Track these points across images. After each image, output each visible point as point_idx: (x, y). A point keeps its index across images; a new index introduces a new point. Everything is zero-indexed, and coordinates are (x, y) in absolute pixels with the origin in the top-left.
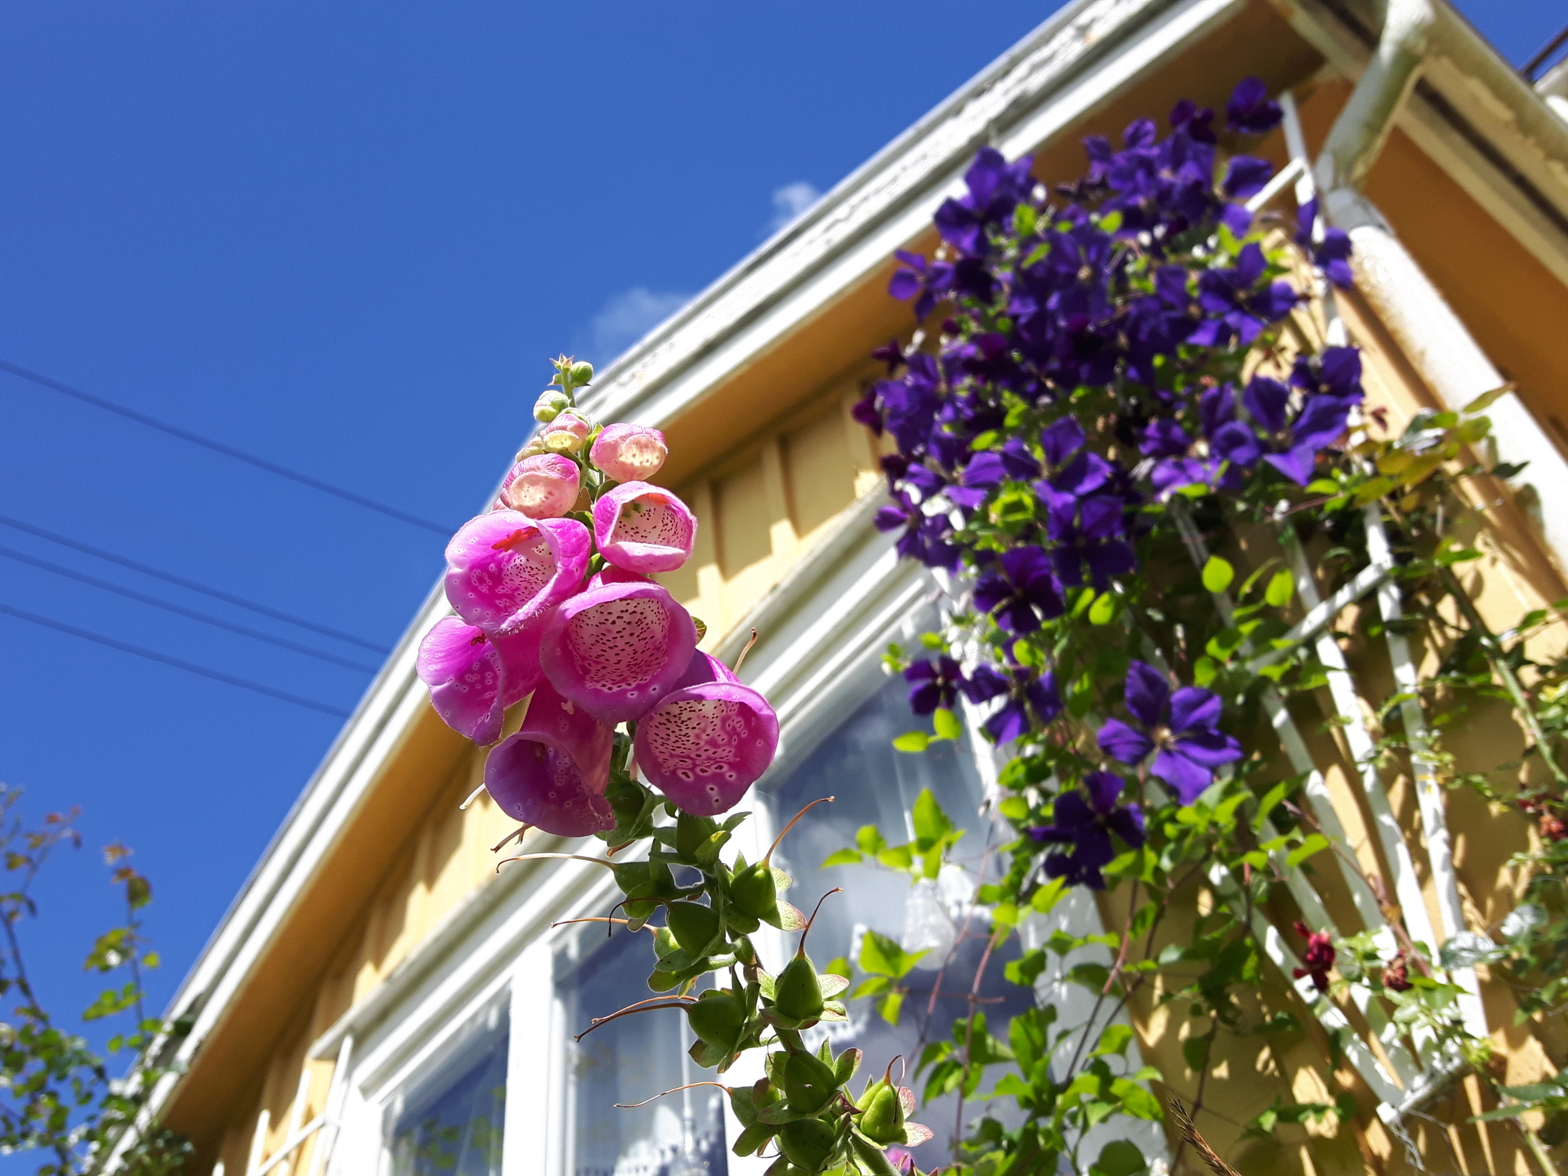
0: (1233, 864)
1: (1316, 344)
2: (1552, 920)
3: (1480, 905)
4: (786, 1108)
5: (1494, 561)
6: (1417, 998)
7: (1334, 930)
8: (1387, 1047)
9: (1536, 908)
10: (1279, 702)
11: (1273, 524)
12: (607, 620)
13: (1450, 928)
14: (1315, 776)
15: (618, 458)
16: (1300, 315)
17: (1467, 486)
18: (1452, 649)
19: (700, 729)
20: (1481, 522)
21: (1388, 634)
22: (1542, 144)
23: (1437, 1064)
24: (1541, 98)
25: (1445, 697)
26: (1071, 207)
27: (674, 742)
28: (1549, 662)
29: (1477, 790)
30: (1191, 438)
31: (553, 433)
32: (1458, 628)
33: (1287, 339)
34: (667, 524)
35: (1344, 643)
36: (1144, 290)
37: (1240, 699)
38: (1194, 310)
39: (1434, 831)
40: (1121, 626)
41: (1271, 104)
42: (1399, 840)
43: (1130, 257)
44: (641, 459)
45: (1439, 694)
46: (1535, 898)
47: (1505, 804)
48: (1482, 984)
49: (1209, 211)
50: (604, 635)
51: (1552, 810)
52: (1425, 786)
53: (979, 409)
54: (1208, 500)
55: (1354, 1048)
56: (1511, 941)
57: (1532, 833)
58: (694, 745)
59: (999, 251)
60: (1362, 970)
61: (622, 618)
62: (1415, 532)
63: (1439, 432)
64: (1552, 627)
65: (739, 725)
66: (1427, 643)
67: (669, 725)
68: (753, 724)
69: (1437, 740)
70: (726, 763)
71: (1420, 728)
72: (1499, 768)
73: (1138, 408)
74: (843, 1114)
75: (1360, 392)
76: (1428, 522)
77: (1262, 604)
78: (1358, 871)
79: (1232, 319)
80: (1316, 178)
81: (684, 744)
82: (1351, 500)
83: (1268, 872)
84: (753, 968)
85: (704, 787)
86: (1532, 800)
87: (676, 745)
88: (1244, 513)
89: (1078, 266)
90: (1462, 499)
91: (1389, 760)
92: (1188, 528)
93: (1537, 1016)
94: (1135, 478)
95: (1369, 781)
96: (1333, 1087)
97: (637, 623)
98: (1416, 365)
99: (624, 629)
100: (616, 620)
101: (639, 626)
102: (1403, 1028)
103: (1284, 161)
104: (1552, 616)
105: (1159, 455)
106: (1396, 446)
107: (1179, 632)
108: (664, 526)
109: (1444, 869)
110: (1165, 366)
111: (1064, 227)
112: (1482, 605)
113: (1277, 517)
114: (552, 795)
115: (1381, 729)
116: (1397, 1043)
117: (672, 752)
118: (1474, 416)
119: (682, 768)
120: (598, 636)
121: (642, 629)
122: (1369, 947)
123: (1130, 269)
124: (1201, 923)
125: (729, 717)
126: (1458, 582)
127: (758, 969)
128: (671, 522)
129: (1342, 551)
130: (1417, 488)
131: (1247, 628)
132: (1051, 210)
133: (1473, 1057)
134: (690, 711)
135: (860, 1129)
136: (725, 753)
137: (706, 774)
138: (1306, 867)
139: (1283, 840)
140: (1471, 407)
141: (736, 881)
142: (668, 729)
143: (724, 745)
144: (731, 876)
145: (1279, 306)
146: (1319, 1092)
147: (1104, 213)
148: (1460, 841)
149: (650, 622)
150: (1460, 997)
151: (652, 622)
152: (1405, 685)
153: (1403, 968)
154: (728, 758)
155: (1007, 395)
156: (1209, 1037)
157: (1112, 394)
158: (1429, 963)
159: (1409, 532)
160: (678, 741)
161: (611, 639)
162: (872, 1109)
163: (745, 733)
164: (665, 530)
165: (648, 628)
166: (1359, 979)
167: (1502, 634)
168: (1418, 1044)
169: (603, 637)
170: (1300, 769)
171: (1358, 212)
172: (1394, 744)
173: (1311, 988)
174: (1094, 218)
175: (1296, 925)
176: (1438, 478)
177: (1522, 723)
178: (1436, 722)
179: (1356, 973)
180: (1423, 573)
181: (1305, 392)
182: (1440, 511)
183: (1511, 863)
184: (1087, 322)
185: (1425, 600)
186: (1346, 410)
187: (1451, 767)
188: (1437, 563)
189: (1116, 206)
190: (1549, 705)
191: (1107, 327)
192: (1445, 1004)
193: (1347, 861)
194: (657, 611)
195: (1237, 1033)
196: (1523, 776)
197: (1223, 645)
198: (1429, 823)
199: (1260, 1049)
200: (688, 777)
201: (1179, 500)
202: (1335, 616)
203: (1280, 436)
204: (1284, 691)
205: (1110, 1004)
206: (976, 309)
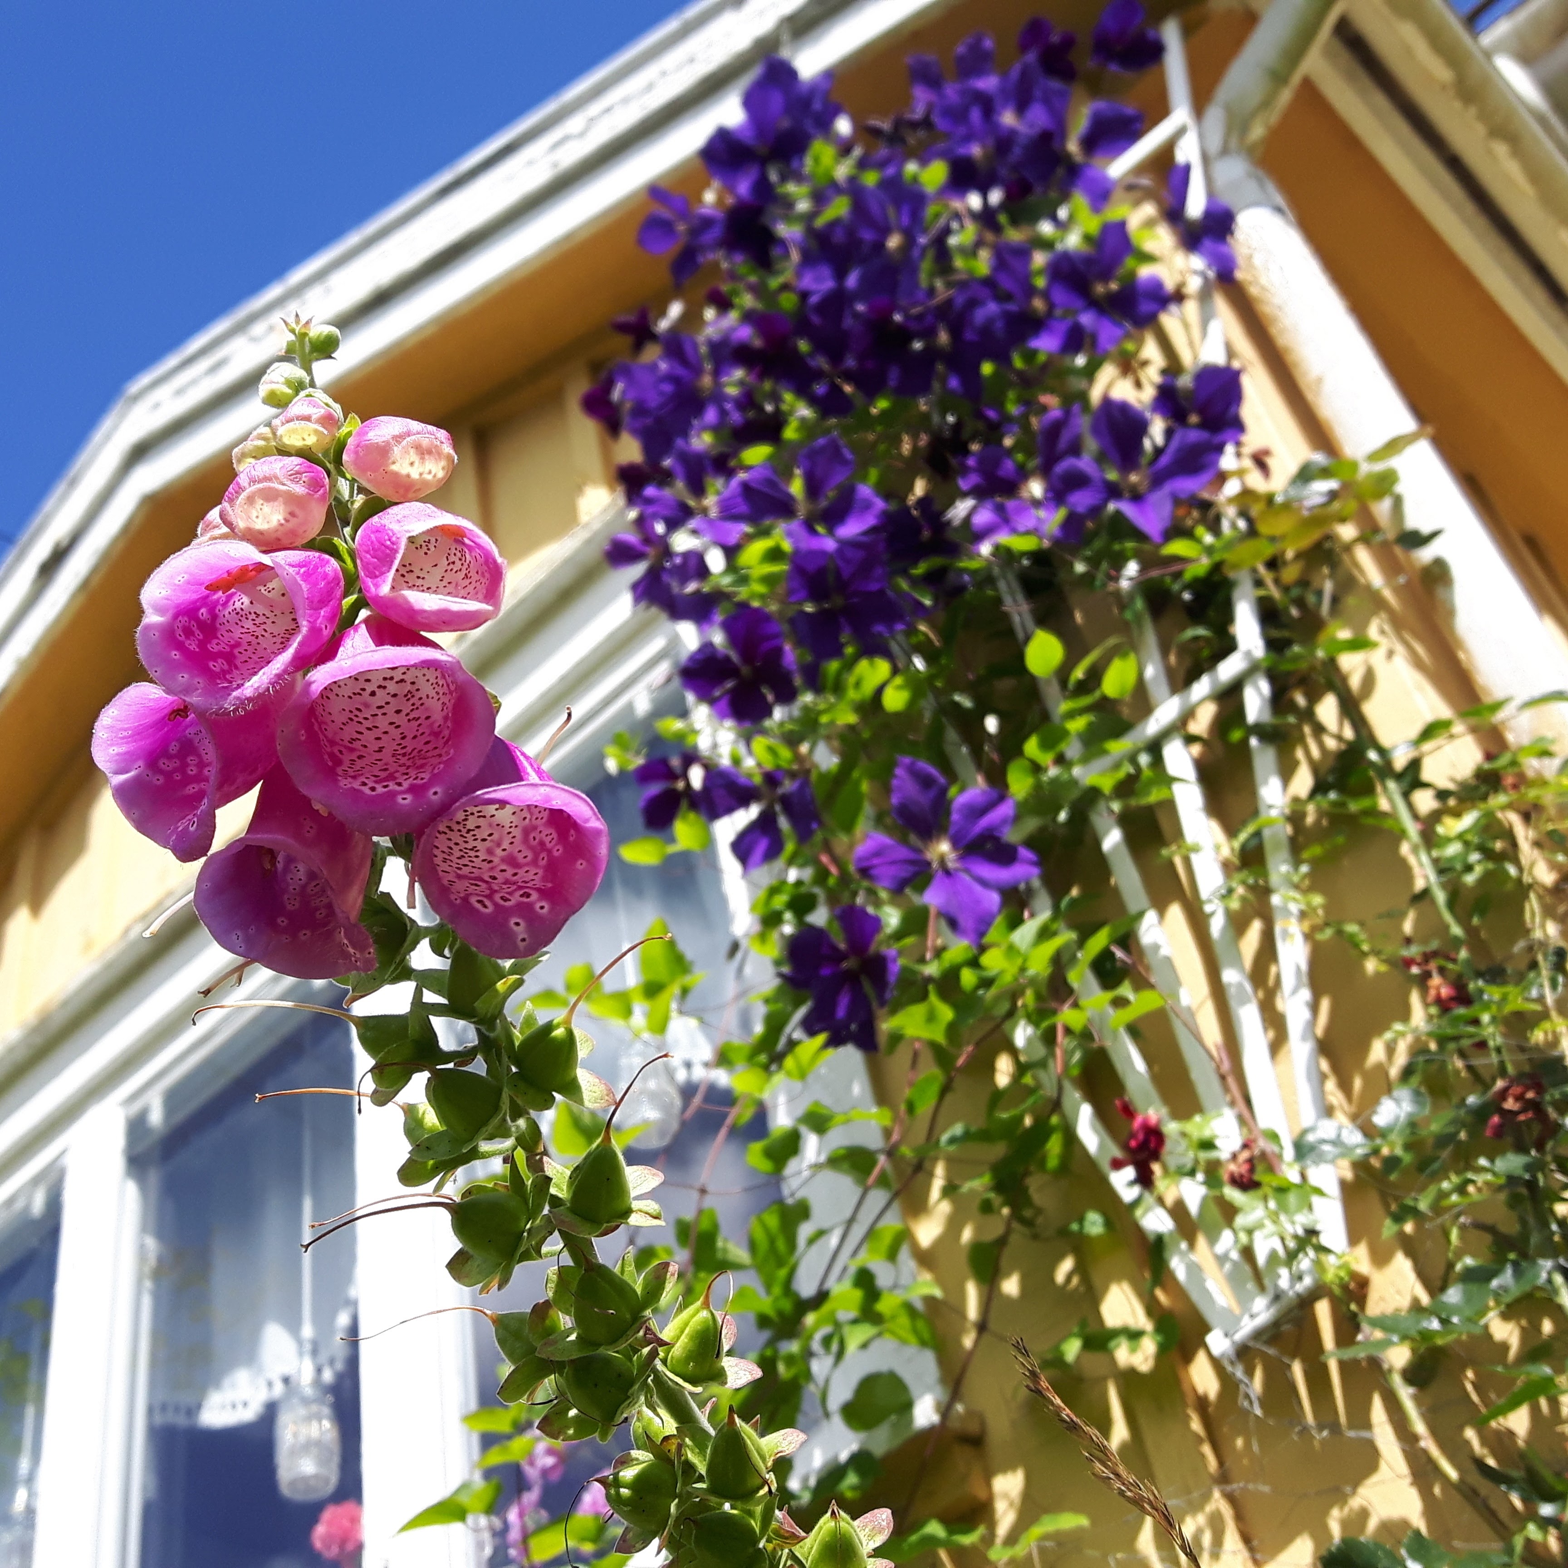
0: (1045, 1024)
1: (1186, 358)
2: (1435, 1107)
3: (1345, 1086)
4: (573, 1337)
5: (1390, 654)
6: (1265, 1199)
7: (1164, 1111)
8: (1222, 1259)
9: (1417, 1094)
10: (1111, 820)
11: (1117, 594)
12: (364, 690)
13: (1308, 1115)
14: (1151, 916)
15: (388, 466)
16: (1170, 321)
17: (1363, 556)
18: (1330, 762)
19: (492, 841)
20: (1377, 603)
21: (1254, 742)
22: (1484, 116)
23: (1284, 1282)
24: (1488, 55)
25: (1318, 822)
26: (883, 151)
27: (458, 858)
28: (1451, 786)
29: (1353, 942)
30: (1023, 475)
31: (291, 424)
32: (1339, 738)
33: (1151, 350)
34: (453, 563)
35: (1196, 749)
36: (970, 272)
37: (1063, 816)
38: (1038, 304)
39: (1295, 991)
40: (920, 715)
41: (1151, 34)
42: (1249, 1001)
43: (955, 225)
44: (421, 470)
45: (1310, 819)
46: (1415, 1080)
47: (1386, 961)
48: (1344, 1185)
49: (1060, 172)
50: (359, 710)
51: (1442, 971)
52: (1286, 934)
53: (751, 414)
54: (1039, 557)
55: (1182, 1260)
56: (1383, 1133)
57: (1415, 999)
58: (485, 863)
59: (788, 203)
60: (1196, 1162)
61: (385, 687)
62: (1294, 612)
63: (1331, 484)
64: (1457, 742)
65: (549, 838)
66: (1300, 754)
67: (450, 834)
68: (571, 839)
69: (1306, 876)
70: (535, 889)
71: (1284, 861)
72: (1380, 916)
73: (957, 427)
74: (646, 1346)
75: (1238, 426)
76: (1311, 599)
77: (1097, 695)
78: (1198, 1038)
79: (1086, 319)
80: (1201, 137)
81: (470, 861)
82: (1217, 567)
83: (1086, 1035)
84: (538, 1157)
85: (506, 921)
86: (1419, 959)
87: (461, 861)
88: (1084, 576)
89: (885, 231)
90: (1356, 573)
91: (1243, 899)
92: (1012, 594)
93: (1409, 1227)
94: (949, 523)
95: (1217, 925)
96: (1152, 1308)
97: (406, 696)
98: (1310, 396)
99: (388, 703)
100: (376, 690)
101: (408, 700)
102: (1243, 1238)
103: (1162, 111)
104: (1458, 728)
105: (980, 493)
106: (1279, 499)
107: (991, 724)
108: (449, 564)
109: (1304, 1038)
110: (996, 374)
111: (871, 179)
112: (1371, 709)
113: (1125, 584)
114: (282, 921)
115: (1236, 861)
116: (1235, 1255)
117: (459, 872)
118: (1379, 467)
119: (477, 894)
120: (351, 712)
121: (413, 704)
122: (1207, 1133)
123: (953, 241)
124: (997, 1097)
125: (535, 828)
126: (1344, 679)
127: (545, 1159)
128: (460, 559)
129: (1201, 631)
130: (1299, 556)
131: (1077, 725)
132: (857, 152)
133: (1330, 1276)
134: (479, 817)
135: (666, 1366)
136: (530, 876)
137: (507, 904)
138: (1134, 1030)
139: (1109, 995)
140: (1374, 457)
141: (524, 1043)
142: (450, 840)
143: (527, 864)
144: (518, 1036)
145: (1145, 307)
146: (1133, 1312)
147: (924, 162)
148: (1325, 1005)
149: (424, 697)
150: (1315, 1200)
151: (428, 696)
152: (1270, 807)
153: (1250, 1161)
154: (533, 882)
155: (788, 397)
156: (1001, 1242)
157: (923, 408)
158: (1280, 1157)
159: (1286, 610)
160: (463, 856)
161: (369, 717)
162: (684, 1339)
163: (558, 850)
164: (451, 570)
165: (422, 704)
166: (1192, 1173)
167: (1395, 747)
168: (1261, 1258)
169: (358, 713)
170: (1133, 907)
171: (1251, 188)
172: (1251, 881)
173: (1132, 1183)
174: (911, 168)
175: (1117, 1102)
176: (1327, 545)
177: (1412, 860)
178: (1306, 855)
179: (1189, 1166)
180: (1303, 665)
181: (1170, 422)
182: (1328, 587)
183: (1388, 1035)
184: (893, 307)
185: (1300, 700)
186: (1219, 449)
187: (1320, 912)
188: (1320, 654)
189: (943, 155)
190: (1448, 840)
191: (920, 317)
192: (1299, 1209)
193: (1185, 1025)
194: (435, 681)
195: (1035, 1237)
196: (1408, 927)
197: (1046, 745)
198: (1288, 981)
199: (1060, 1258)
200: (485, 906)
201: (1004, 555)
202: (1188, 714)
203: (1134, 478)
204: (1116, 806)
205: (878, 1198)
206: (753, 279)
